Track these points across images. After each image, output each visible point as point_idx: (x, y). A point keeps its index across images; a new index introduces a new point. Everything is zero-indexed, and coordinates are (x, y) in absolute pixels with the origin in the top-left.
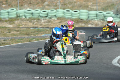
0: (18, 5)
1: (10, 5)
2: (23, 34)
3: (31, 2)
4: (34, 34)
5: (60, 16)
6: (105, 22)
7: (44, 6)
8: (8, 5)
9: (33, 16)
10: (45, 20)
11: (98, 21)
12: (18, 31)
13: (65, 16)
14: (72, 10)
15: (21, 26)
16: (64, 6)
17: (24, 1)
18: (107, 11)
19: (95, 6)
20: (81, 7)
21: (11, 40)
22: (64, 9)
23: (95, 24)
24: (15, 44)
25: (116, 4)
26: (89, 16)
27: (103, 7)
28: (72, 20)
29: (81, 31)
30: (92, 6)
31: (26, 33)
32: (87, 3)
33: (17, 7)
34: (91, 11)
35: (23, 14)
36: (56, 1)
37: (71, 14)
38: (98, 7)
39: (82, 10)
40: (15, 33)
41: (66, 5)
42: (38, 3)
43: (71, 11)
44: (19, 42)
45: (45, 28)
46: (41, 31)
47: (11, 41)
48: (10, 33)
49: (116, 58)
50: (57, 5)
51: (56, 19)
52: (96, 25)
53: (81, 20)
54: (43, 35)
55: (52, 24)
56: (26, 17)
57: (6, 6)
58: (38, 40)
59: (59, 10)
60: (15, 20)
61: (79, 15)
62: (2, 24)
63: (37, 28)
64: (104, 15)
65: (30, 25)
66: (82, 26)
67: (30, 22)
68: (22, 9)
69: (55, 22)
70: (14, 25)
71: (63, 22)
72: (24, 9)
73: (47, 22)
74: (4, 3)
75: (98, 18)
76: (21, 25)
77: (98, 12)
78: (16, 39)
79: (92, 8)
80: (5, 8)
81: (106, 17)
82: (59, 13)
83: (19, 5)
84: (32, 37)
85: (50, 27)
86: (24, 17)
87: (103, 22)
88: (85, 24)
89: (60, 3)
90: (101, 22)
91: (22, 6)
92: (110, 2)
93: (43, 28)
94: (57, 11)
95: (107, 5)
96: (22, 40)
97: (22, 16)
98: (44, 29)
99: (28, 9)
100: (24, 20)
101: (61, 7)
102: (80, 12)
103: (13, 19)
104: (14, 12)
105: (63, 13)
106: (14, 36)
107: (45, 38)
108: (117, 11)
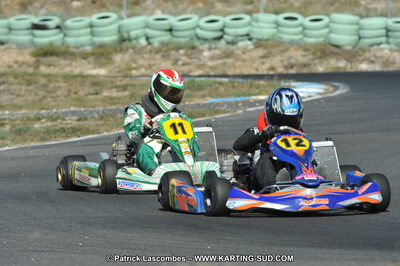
1: (98, 2)
5: (266, 37)
7: (212, 4)
8: (90, 1)
9: (173, 36)
10: (215, 48)
11: (391, 50)
12: (124, 88)
14: (305, 16)
15: (134, 72)
16: (278, 1)
19: (382, 2)
20: (334, 4)
21: (101, 118)
22: (277, 13)
23: (380, 60)
24: (116, 132)
26: (361, 35)
28: (306, 50)
29: (336, 84)
30: (369, 1)
33: (120, 6)
34: (368, 16)
35: (140, 32)
37: (300, 29)
38: (392, 5)
39: (337, 16)
40: (114, 93)
43: (301, 18)
45: (214, 76)
46: (200, 88)
47: (102, 122)
48: (99, 96)
51: (249, 44)
52: (386, 63)
53: (336, 50)
54: (210, 100)
55: (238, 64)
56: (151, 41)
57: (83, 7)
59: (262, 16)
60: (116, 51)
61: (327, 30)
62: (70, 65)
63: (189, 76)
66: (338, 68)
67: (165, 57)
68: (138, 15)
69: (247, 57)
70: (110, 67)
71: (275, 56)
72: (143, 15)
73: (219, 57)
75: (391, 40)
76: (135, 69)
77: (390, 22)
79: (371, 6)
80: (81, 12)
82: (261, 25)
83: (127, 3)
85: (230, 73)
86: (143, 42)
88: (349, 60)
91: (137, 3)
93: (209, 76)
94: (253, 20)
97: (137, 38)
98: (211, 79)
99: (159, 14)
100: (146, 53)
101: (267, 5)
102: (332, 22)
103: (109, 50)
104: (110, 24)
105: (275, 25)
106: (111, 104)
107: (214, 109)
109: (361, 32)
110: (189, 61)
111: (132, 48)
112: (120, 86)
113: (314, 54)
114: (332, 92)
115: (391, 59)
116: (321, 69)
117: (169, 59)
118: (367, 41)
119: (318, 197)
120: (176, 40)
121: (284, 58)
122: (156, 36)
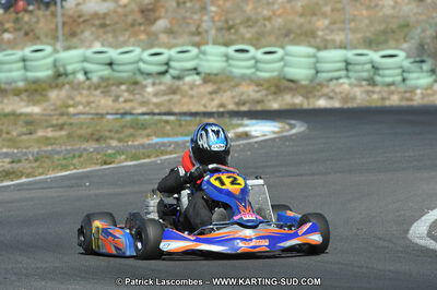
0: (60, 33)
1: (31, 34)
2: (80, 137)
3: (108, 22)
4: (122, 136)
5: (215, 71)
6: (377, 89)
7: (156, 35)
8: (22, 33)
9: (114, 70)
10: (160, 84)
11: (350, 85)
12: (61, 127)
13: (229, 69)
14: (257, 48)
15: (71, 110)
16: (228, 32)
17: (81, 20)
18: (383, 49)
19: (341, 33)
20: (289, 35)
21: (36, 160)
22: (227, 44)
24: (53, 175)
25: (418, 22)
26: (320, 69)
27: (368, 34)
28: (259, 84)
29: (293, 122)
30: (327, 32)
31: (92, 134)
32: (310, 22)
33: (56, 38)
34: (326, 48)
35: (77, 66)
36: (196, 17)
37: (252, 62)
38: (351, 36)
39: (292, 49)
40: (50, 133)
41: (232, 31)
42: (133, 25)
43: (252, 51)
44: (65, 168)
45: (159, 114)
46: (143, 126)
47: (37, 164)
48: (34, 137)
49: (423, 218)
50: (200, 30)
51: (197, 79)
52: (346, 99)
53: (291, 85)
54: (155, 140)
55: (185, 100)
56: (89, 75)
57: (15, 39)
58: (135, 157)
59: (210, 48)
60: (51, 87)
61: (282, 64)
63: (131, 114)
64: (372, 62)
65: (105, 103)
66: (294, 104)
67: (106, 93)
68: (75, 48)
69: (194, 92)
70: (45, 104)
71: (225, 91)
72: (81, 47)
73: (165, 94)
74: (8, 25)
75: (350, 74)
76: (73, 106)
77: (350, 54)
78: (56, 157)
79: (329, 38)
80: (13, 45)
81: (381, 72)
82: (209, 58)
83: (64, 34)
84: (113, 148)
85: (176, 110)
86: (81, 77)
87: (370, 88)
88: (306, 96)
89: (211, 24)
90: (363, 89)
91: (73, 34)
92: (393, 17)
93: (154, 114)
94: (200, 52)
95: (382, 27)
96: (75, 161)
97: (74, 73)
98: (156, 117)
99: (97, 47)
100: (83, 88)
101: (216, 36)
102: (287, 54)
103: (44, 86)
104: (44, 58)
105: (224, 59)
106: (47, 145)
107: (159, 149)
108: (421, 47)
109: (318, 65)
110: (131, 97)
111: (68, 83)
112: (57, 125)
113: (267, 89)
114: (288, 131)
115: (351, 95)
116: (275, 106)
117: (110, 96)
118: (325, 75)
119: (258, 238)
120: (117, 74)
121: (234, 93)
122: (95, 71)
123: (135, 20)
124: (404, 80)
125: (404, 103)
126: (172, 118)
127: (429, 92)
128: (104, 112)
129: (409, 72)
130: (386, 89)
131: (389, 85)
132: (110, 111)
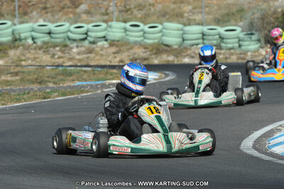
0: (17, 13)
2: (29, 80)
3: (48, 6)
4: (56, 80)
5: (117, 39)
6: (222, 52)
7: (79, 15)
9: (51, 37)
10: (81, 46)
12: (17, 74)
13: (127, 37)
14: (145, 24)
15: (23, 63)
16: (126, 14)
17: (31, 4)
18: (227, 26)
19: (199, 15)
20: (165, 16)
22: (125, 22)
24: (10, 105)
25: (249, 8)
26: (185, 38)
27: (217, 16)
28: (145, 48)
29: (167, 72)
30: (190, 14)
31: (37, 79)
32: (179, 7)
33: (14, 16)
34: (189, 25)
35: (28, 34)
36: (105, 3)
37: (142, 33)
38: (206, 17)
39: (168, 25)
40: (9, 78)
41: (129, 12)
42: (63, 8)
43: (142, 26)
44: (19, 100)
45: (80, 66)
46: (70, 74)
49: (250, 136)
50: (108, 11)
51: (106, 44)
53: (166, 48)
54: (77, 83)
55: (98, 58)
56: (35, 40)
58: (64, 94)
59: (114, 24)
60: (10, 48)
61: (160, 34)
63: (62, 66)
64: (219, 34)
65: (46, 59)
66: (169, 61)
67: (46, 52)
68: (27, 22)
69: (103, 52)
70: (7, 59)
71: (123, 52)
72: (30, 22)
73: (84, 53)
75: (205, 42)
76: (24, 60)
77: (205, 29)
78: (13, 93)
79: (191, 18)
81: (225, 40)
82: (114, 30)
83: (19, 14)
84: (50, 88)
85: (92, 64)
86: (30, 41)
87: (218, 51)
88: (176, 56)
89: (115, 8)
91: (25, 14)
92: (233, 5)
93: (77, 66)
94: (108, 26)
95: (226, 11)
96: (24, 97)
97: (25, 39)
98: (78, 68)
99: (41, 22)
100: (32, 49)
101: (119, 16)
102: (164, 28)
103: (5, 47)
104: (6, 28)
105: (124, 31)
106: (7, 85)
107: (80, 89)
108: (251, 25)
109: (185, 36)
110: (63, 55)
111: (22, 45)
112: (14, 73)
113: (151, 51)
114: (164, 78)
116: (156, 62)
117: (49, 54)
118: (189, 42)
120: (53, 40)
121: (130, 54)
122: (39, 38)
123: (66, 5)
124: (240, 46)
125: (240, 61)
126: (89, 69)
127: (256, 54)
128: (45, 64)
129: (243, 41)
130: (228, 51)
131: (230, 49)
132: (49, 64)
